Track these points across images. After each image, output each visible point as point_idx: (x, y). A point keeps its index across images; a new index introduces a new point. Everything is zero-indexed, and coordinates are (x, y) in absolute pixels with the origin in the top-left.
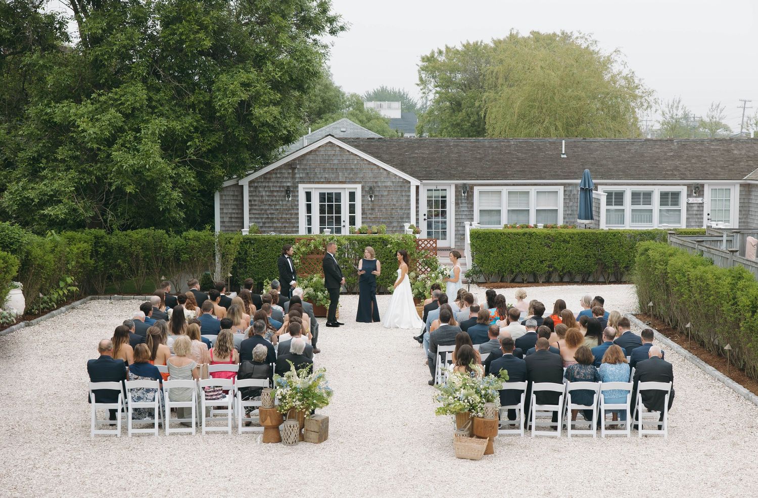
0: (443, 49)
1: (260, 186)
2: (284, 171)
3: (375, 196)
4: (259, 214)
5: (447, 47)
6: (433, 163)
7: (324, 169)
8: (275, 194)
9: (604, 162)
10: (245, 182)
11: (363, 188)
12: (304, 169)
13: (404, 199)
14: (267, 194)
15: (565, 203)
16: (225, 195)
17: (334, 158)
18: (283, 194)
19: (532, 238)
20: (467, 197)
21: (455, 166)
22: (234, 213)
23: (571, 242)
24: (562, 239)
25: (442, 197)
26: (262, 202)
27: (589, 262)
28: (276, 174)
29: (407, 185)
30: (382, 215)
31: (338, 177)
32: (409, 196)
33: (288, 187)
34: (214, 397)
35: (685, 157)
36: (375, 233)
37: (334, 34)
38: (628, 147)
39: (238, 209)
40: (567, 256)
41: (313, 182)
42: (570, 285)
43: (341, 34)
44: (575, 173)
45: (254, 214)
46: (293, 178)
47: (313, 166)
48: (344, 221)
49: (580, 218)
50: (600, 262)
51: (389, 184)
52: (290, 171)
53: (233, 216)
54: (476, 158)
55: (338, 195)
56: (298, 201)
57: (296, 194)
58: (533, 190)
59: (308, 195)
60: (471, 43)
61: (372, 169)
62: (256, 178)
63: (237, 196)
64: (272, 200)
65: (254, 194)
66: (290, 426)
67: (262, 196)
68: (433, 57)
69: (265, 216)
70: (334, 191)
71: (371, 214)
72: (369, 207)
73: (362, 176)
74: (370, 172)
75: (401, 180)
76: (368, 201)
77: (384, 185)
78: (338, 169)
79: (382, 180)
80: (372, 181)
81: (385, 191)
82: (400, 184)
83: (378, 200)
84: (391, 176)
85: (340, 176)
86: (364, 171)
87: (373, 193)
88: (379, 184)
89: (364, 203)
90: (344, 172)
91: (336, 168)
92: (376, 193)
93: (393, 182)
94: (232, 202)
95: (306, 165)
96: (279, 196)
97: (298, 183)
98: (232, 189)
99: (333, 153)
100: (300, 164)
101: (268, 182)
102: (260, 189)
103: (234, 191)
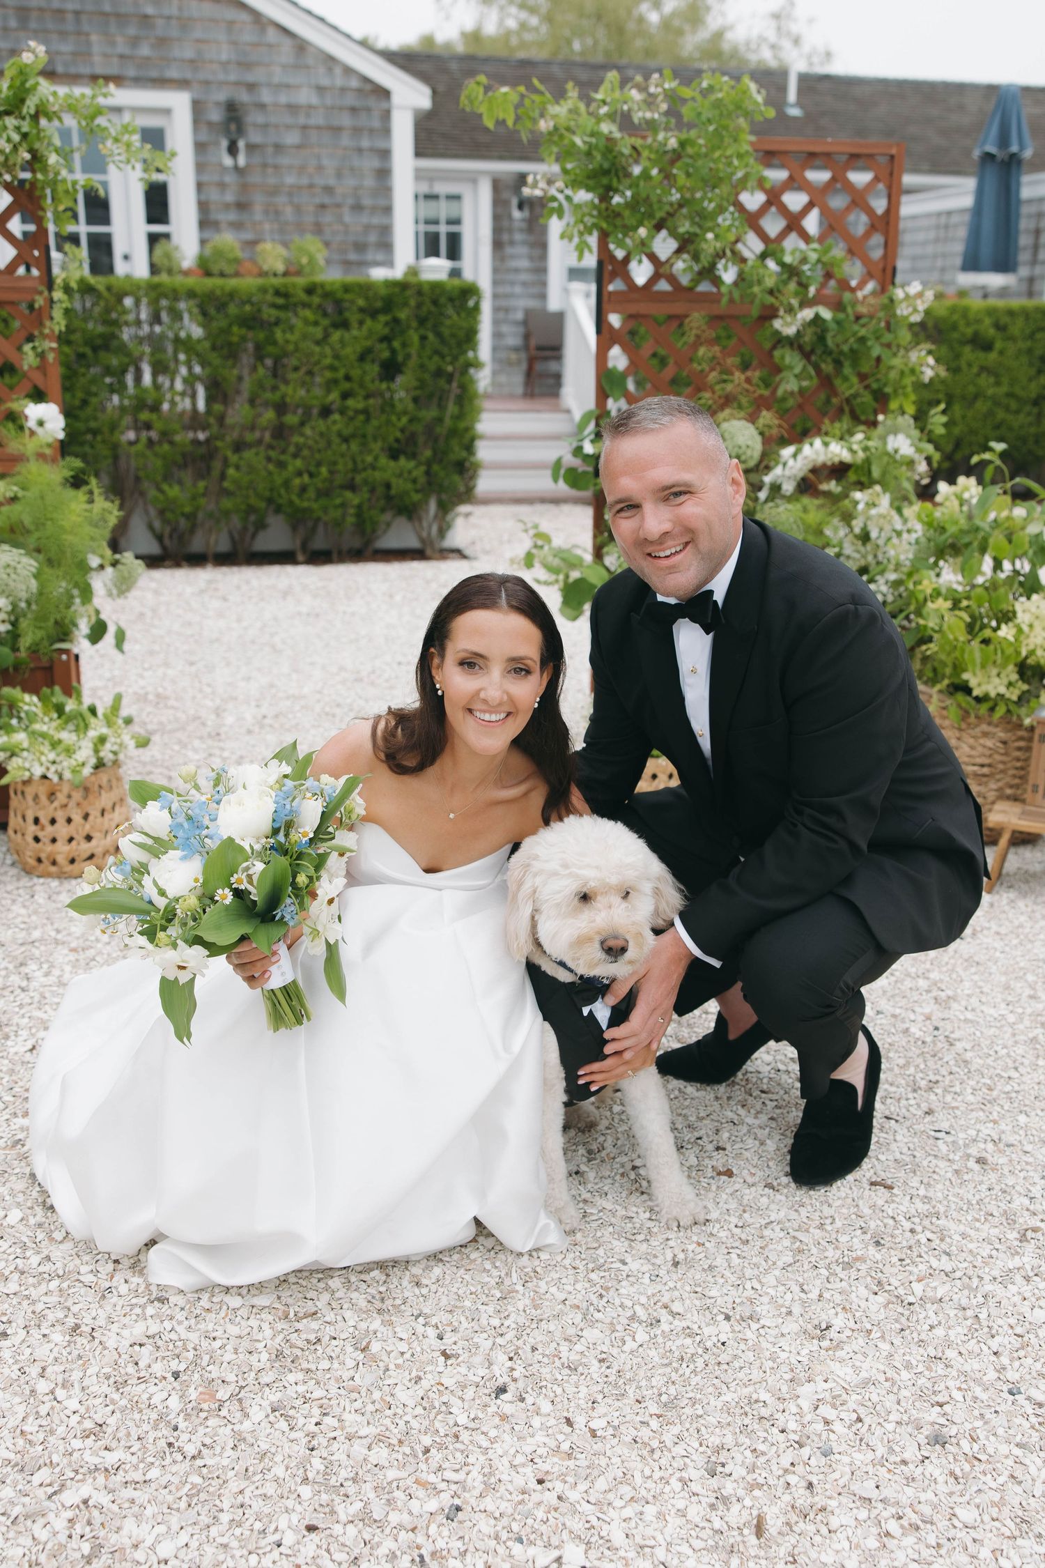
3: (251, 148)
11: (198, 108)
13: (368, 164)
23: (998, 345)
24: (969, 331)
29: (379, 107)
31: (83, 54)
32: (386, 154)
48: (127, 257)
49: (972, 263)
51: (305, 96)
61: (231, 23)
72: (229, 197)
73: (189, 53)
74: (222, 37)
75: (354, 83)
76: (224, 169)
77: (283, 99)
78: (84, 18)
79: (276, 80)
80: (232, 77)
81: (288, 127)
82: (350, 100)
83: (265, 166)
84: (310, 61)
85: (96, 49)
86: (198, 34)
87: (241, 131)
88: (266, 96)
89: (205, 178)
90: (113, 29)
91: (77, 13)
92: (255, 137)
93: (320, 90)
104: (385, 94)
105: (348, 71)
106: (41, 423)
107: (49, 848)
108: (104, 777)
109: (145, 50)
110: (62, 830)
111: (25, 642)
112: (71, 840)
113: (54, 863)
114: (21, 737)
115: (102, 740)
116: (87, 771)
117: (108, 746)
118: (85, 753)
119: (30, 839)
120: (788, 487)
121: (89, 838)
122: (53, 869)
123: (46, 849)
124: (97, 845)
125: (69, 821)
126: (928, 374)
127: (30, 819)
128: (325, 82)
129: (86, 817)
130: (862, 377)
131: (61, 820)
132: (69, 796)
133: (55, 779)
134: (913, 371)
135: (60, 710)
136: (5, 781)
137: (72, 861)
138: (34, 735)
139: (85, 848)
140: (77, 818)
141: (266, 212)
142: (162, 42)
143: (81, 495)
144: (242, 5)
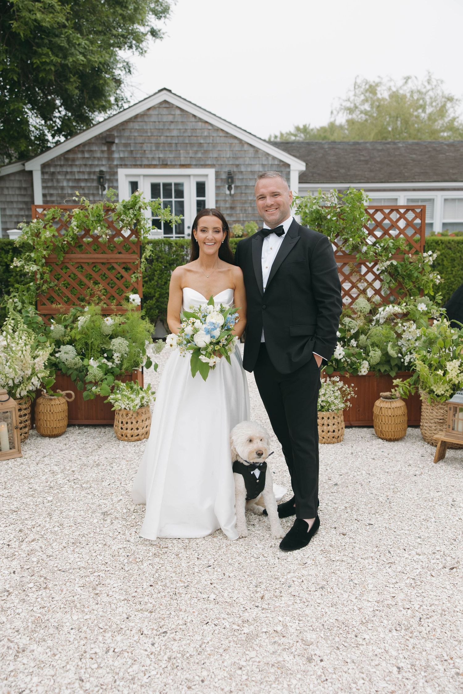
1: (59, 173)
2: (95, 148)
3: (236, 187)
7: (158, 145)
8: (83, 184)
10: (34, 166)
11: (217, 174)
12: (126, 145)
14: (71, 184)
16: (8, 188)
17: (172, 127)
18: (95, 184)
21: (335, 169)
22: (22, 216)
26: (62, 196)
28: (83, 152)
29: (285, 170)
30: (247, 217)
31: (178, 157)
33: (101, 172)
41: (141, 166)
46: (110, 159)
47: (140, 140)
51: (257, 168)
52: (105, 148)
53: (20, 220)
54: (360, 161)
55: (180, 187)
56: (117, 196)
57: (115, 185)
58: (439, 197)
59: (134, 186)
60: (301, 127)
61: (231, 144)
62: (52, 160)
63: (25, 189)
65: (50, 184)
67: (62, 188)
70: (173, 181)
71: (230, 215)
72: (228, 205)
73: (215, 155)
74: (228, 149)
75: (276, 163)
76: (226, 195)
77: (249, 170)
78: (179, 145)
79: (247, 163)
80: (231, 163)
81: (250, 179)
83: (242, 193)
84: (260, 156)
85: (182, 156)
86: (219, 148)
87: (232, 182)
88: (243, 169)
89: (219, 199)
90: (188, 149)
91: (176, 144)
92: (238, 183)
93: (263, 165)
94: (20, 199)
95: (129, 138)
96: (89, 188)
97: (117, 166)
98: (17, 178)
99: (170, 118)
100: (120, 137)
101: (71, 166)
102: (59, 177)
103: (20, 181)
104: (288, 166)
105: (274, 158)
106: (134, 300)
107: (125, 431)
108: (143, 410)
109: (199, 155)
110: (129, 426)
111: (124, 367)
112: (132, 429)
113: (126, 436)
114: (119, 396)
115: (143, 398)
116: (138, 407)
117: (145, 400)
118: (138, 401)
119: (120, 428)
120: (382, 321)
121: (137, 429)
122: (126, 438)
123: (124, 431)
124: (140, 431)
125: (132, 423)
126: (438, 282)
127: (120, 422)
128: (265, 162)
129: (137, 422)
130: (414, 283)
131: (129, 423)
132: (132, 415)
133: (128, 409)
134: (432, 281)
135: (132, 388)
136: (113, 409)
137: (132, 436)
138: (122, 395)
139: (136, 432)
140: (134, 422)
141: (241, 210)
142: (206, 152)
143: (144, 322)
144: (235, 138)
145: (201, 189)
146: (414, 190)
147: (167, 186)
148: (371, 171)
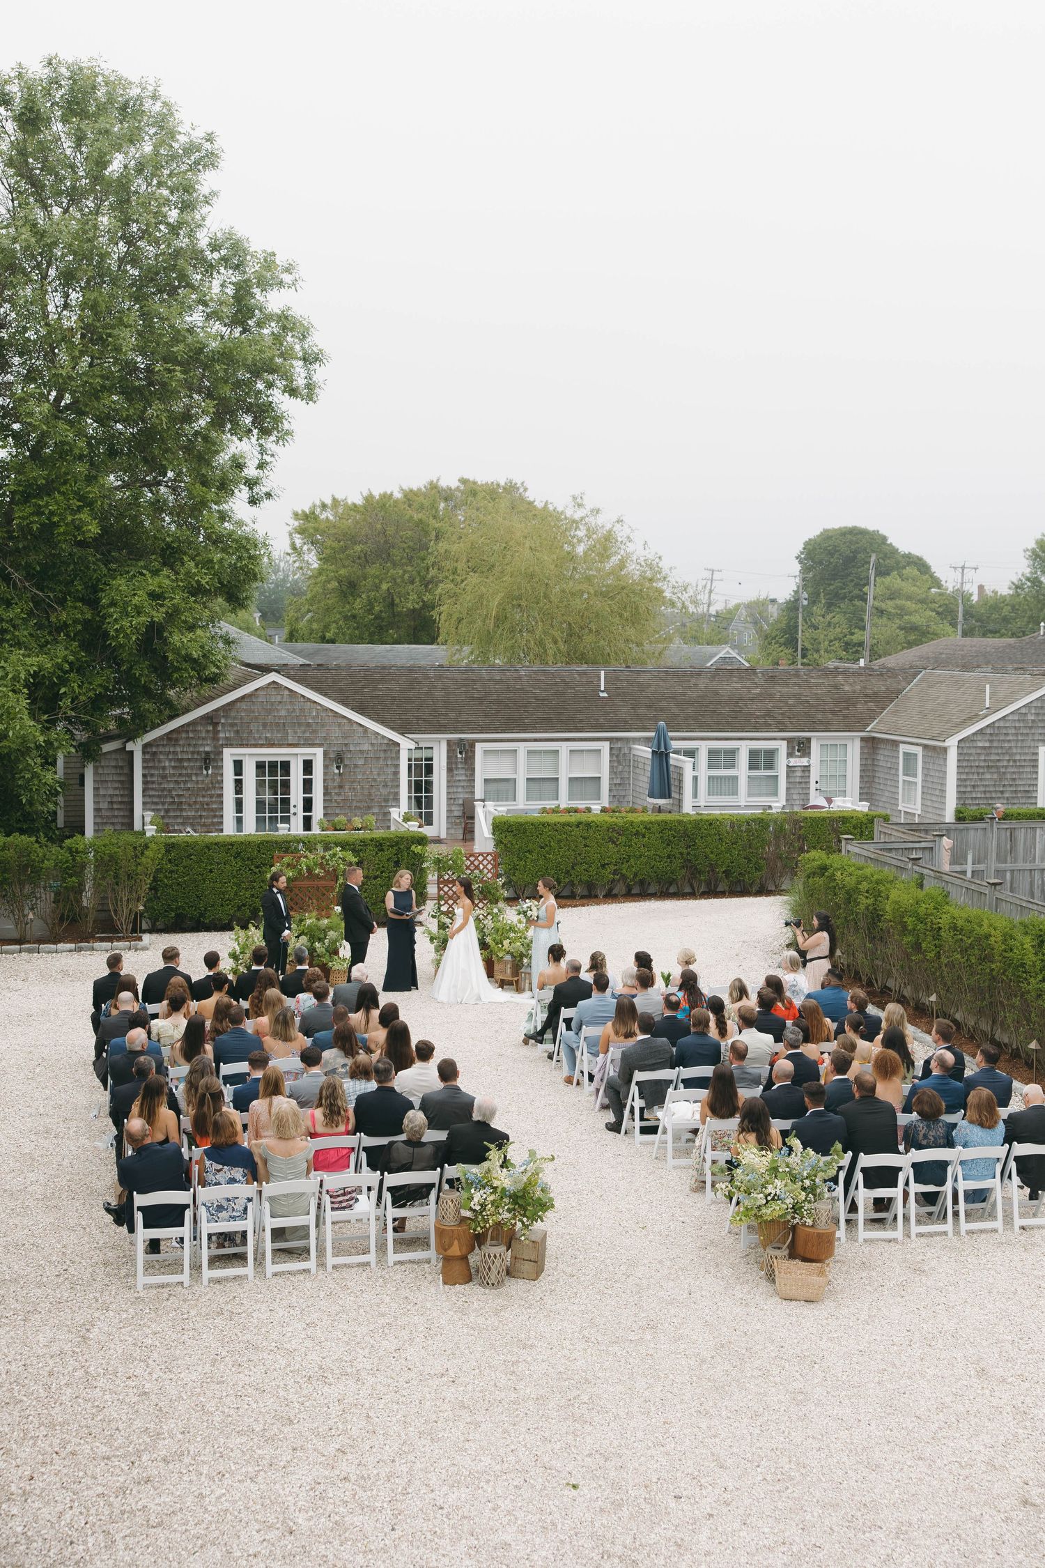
0: (329, 502)
1: (161, 753)
2: (199, 728)
3: (345, 766)
4: (159, 796)
5: (334, 499)
6: (409, 706)
7: (265, 725)
8: (185, 764)
9: (664, 704)
10: (136, 747)
11: (326, 754)
12: (232, 725)
13: (391, 770)
14: (173, 764)
15: (611, 767)
16: (103, 767)
17: (280, 707)
18: (199, 764)
19: (591, 831)
20: (466, 759)
21: (443, 711)
22: (118, 795)
23: (647, 835)
24: (634, 830)
25: (427, 759)
26: (164, 777)
27: (674, 866)
28: (187, 732)
29: (395, 749)
30: (355, 796)
31: (286, 735)
32: (397, 766)
33: (207, 753)
34: (344, 1204)
35: (778, 695)
36: (359, 829)
37: (255, 503)
38: (693, 681)
39: (123, 788)
40: (641, 856)
41: (247, 746)
42: (645, 900)
43: (266, 503)
44: (626, 722)
45: (150, 796)
46: (215, 738)
47: (247, 720)
48: (295, 806)
49: (651, 795)
50: (689, 865)
51: (366, 747)
52: (210, 728)
53: (115, 799)
55: (286, 766)
56: (222, 775)
57: (220, 764)
58: (564, 748)
59: (238, 766)
61: (340, 725)
62: (155, 740)
63: (122, 767)
64: (180, 775)
65: (151, 764)
66: (489, 1256)
67: (164, 768)
68: (313, 513)
69: (169, 800)
70: (279, 759)
71: (339, 794)
72: (336, 784)
73: (324, 735)
74: (337, 729)
76: (335, 774)
77: (358, 749)
78: (286, 725)
79: (356, 742)
80: (340, 742)
81: (360, 758)
82: (384, 747)
83: (350, 772)
84: (369, 735)
85: (290, 735)
86: (327, 727)
87: (341, 762)
88: (352, 748)
89: (327, 777)
90: (296, 728)
91: (284, 723)
92: (347, 762)
93: (372, 744)
94: (115, 778)
95: (235, 718)
96: (192, 768)
97: (222, 746)
98: (113, 756)
99: (279, 698)
100: (226, 717)
101: (174, 745)
102: (161, 757)
103: (117, 760)
104: (398, 745)
105: (384, 737)
109: (308, 734)
128: (374, 741)
141: (350, 788)
144: (345, 717)
145: (308, 766)
146: (536, 740)
147: (273, 765)
148: (486, 716)
